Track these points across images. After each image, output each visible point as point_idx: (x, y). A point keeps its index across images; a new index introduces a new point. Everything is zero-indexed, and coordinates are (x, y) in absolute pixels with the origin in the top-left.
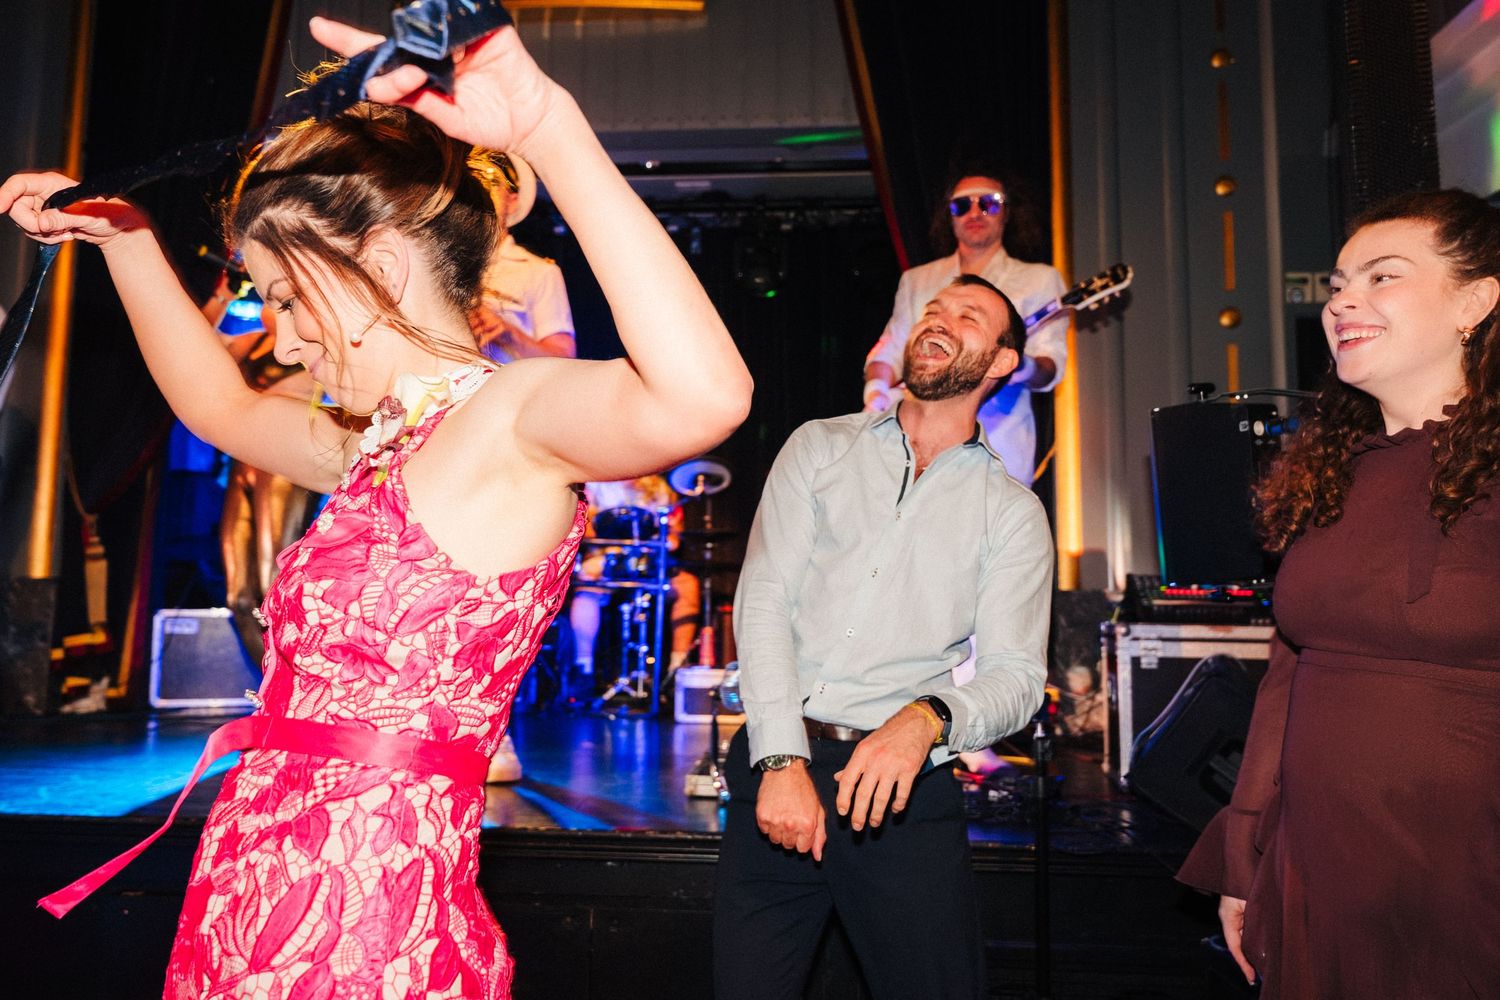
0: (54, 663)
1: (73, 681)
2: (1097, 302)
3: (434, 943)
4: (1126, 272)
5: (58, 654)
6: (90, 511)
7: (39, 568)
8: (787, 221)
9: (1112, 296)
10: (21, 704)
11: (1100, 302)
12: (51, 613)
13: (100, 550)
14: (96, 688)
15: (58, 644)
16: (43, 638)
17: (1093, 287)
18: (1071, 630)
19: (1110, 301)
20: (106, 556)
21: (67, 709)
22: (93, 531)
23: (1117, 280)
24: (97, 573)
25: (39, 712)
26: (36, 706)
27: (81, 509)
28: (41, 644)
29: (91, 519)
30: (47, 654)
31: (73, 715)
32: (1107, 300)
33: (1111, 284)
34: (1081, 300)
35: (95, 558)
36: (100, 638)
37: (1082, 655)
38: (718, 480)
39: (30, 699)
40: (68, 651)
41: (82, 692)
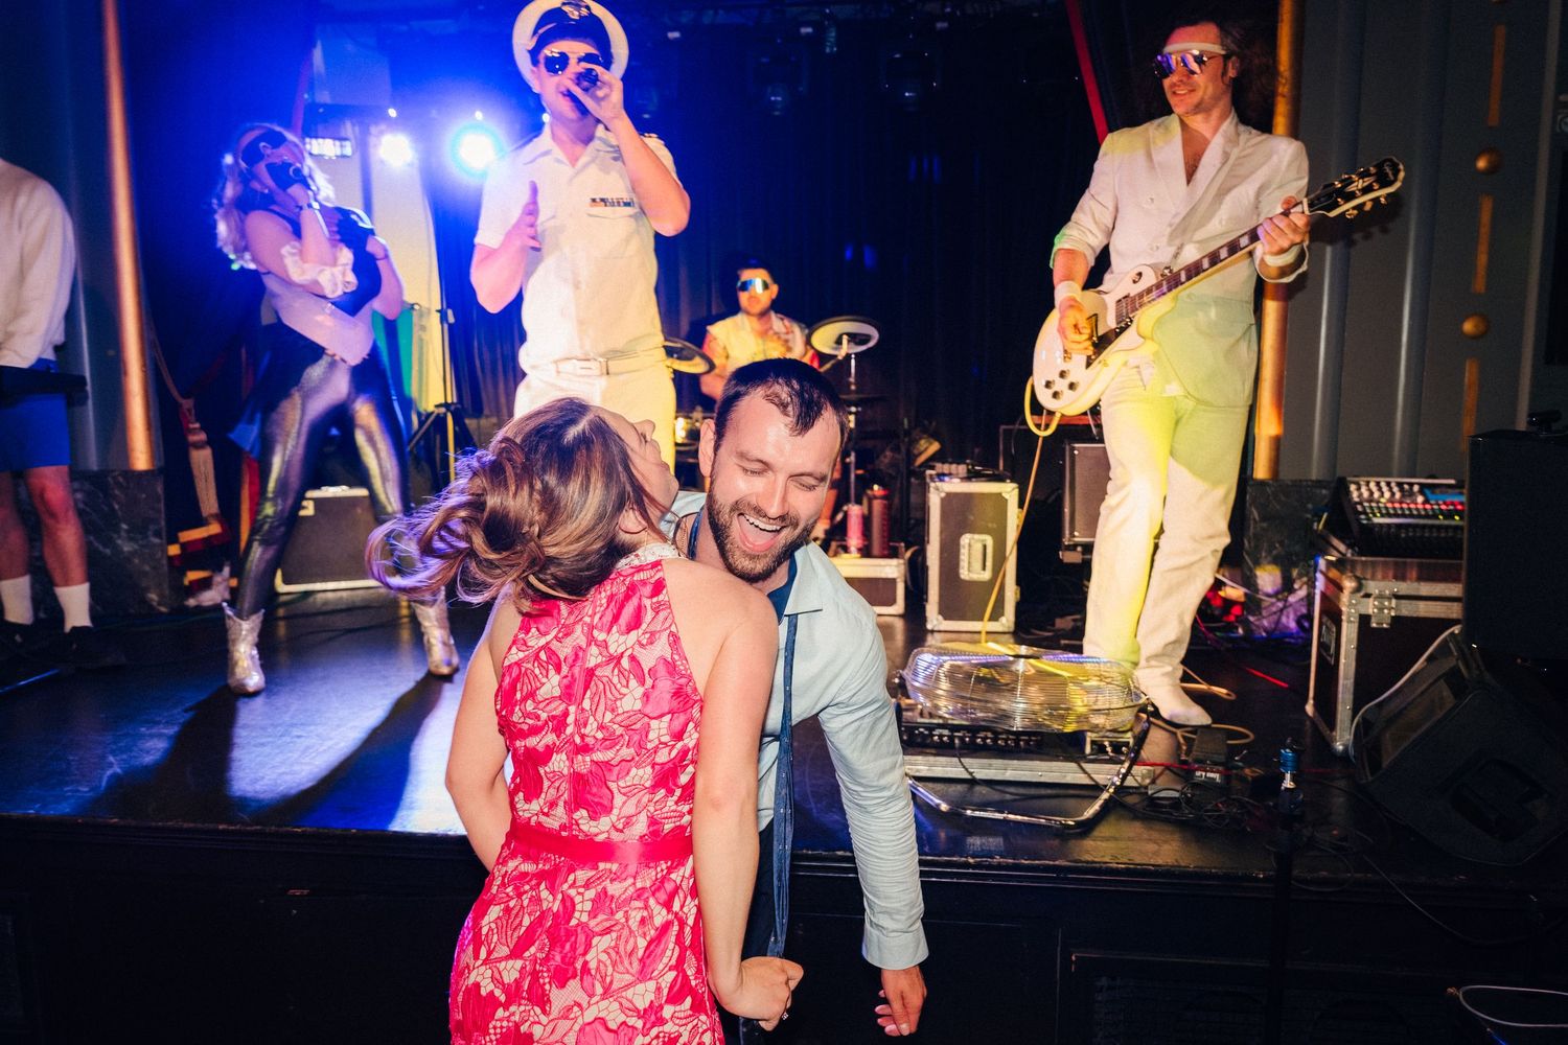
0: (171, 559)
1: (193, 576)
2: (1354, 208)
3: (673, 974)
4: (1396, 172)
5: (174, 550)
6: (185, 396)
7: (141, 459)
8: (944, 17)
9: (1376, 200)
10: (145, 602)
11: (1360, 207)
12: (162, 506)
13: (202, 436)
14: (218, 579)
15: (173, 540)
16: (158, 534)
17: (1352, 188)
18: (1265, 525)
19: (1373, 207)
20: (209, 443)
21: (192, 602)
22: (193, 418)
23: (1384, 182)
24: (202, 460)
25: (163, 609)
26: (159, 604)
27: (175, 393)
28: (156, 541)
29: (187, 404)
30: (165, 551)
31: (199, 609)
32: (1368, 207)
33: (1376, 186)
34: (1336, 205)
35: (199, 446)
36: (214, 529)
37: (1275, 552)
38: (864, 339)
39: (153, 597)
40: (184, 546)
41: (205, 584)
